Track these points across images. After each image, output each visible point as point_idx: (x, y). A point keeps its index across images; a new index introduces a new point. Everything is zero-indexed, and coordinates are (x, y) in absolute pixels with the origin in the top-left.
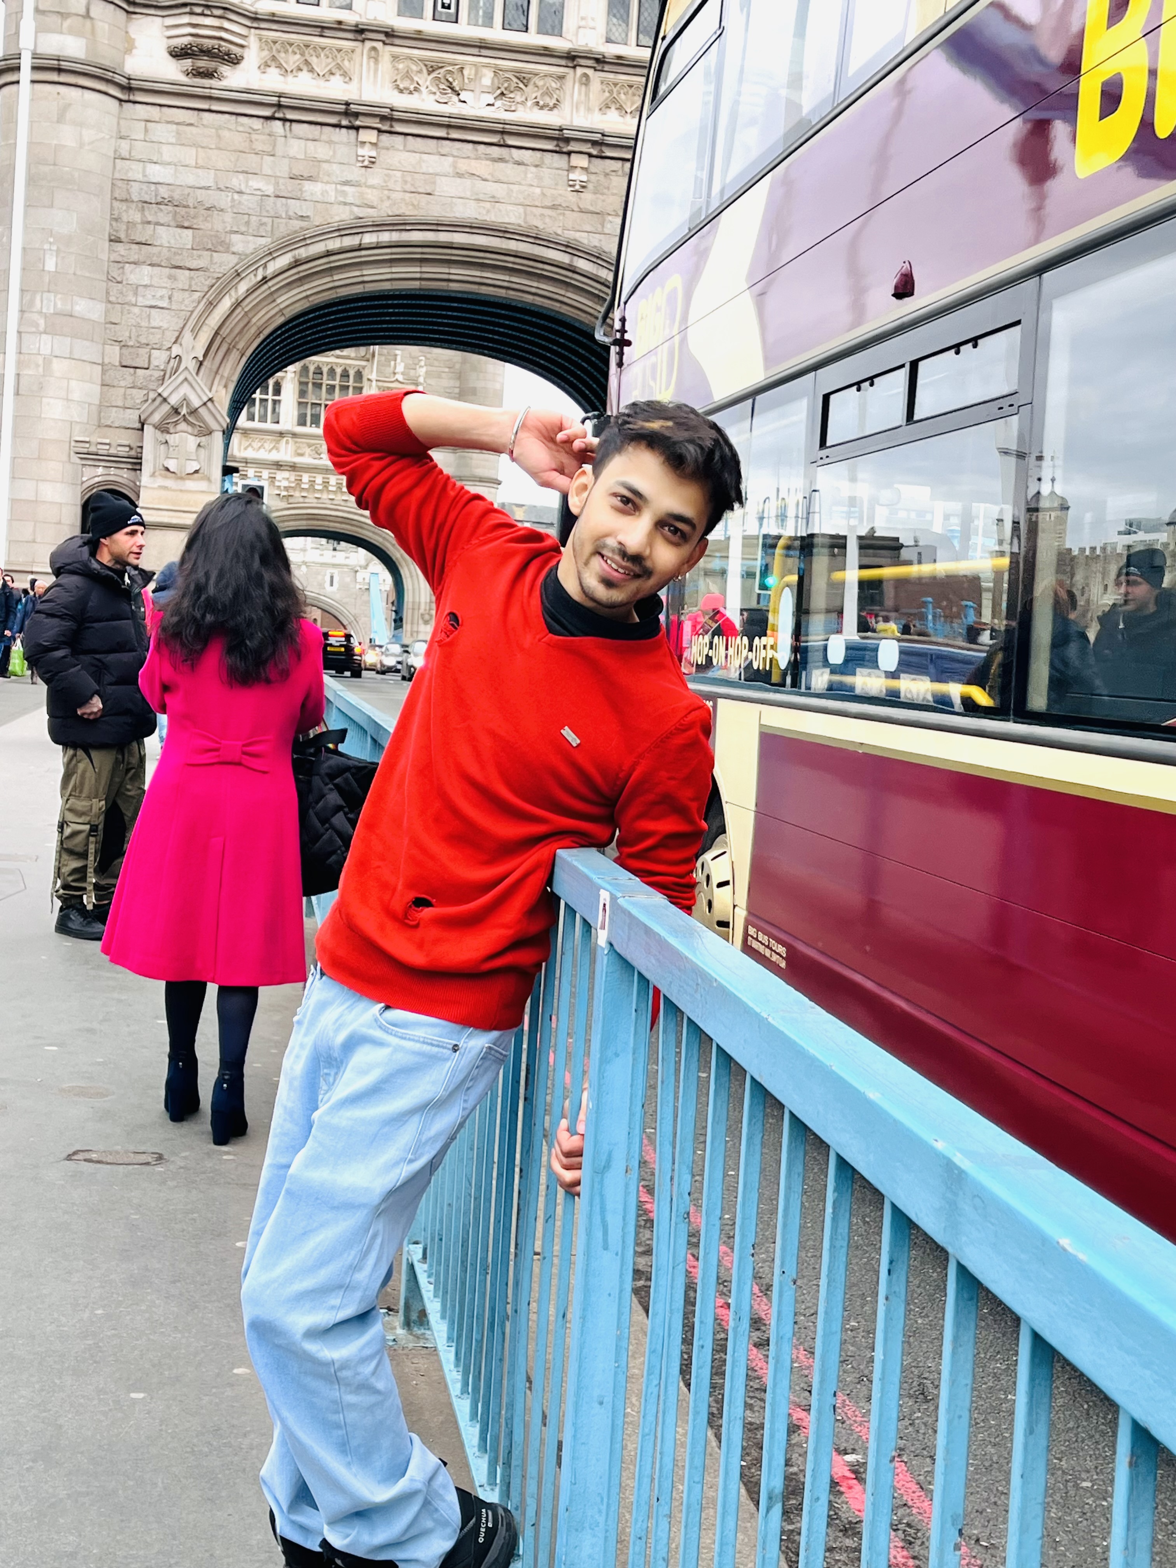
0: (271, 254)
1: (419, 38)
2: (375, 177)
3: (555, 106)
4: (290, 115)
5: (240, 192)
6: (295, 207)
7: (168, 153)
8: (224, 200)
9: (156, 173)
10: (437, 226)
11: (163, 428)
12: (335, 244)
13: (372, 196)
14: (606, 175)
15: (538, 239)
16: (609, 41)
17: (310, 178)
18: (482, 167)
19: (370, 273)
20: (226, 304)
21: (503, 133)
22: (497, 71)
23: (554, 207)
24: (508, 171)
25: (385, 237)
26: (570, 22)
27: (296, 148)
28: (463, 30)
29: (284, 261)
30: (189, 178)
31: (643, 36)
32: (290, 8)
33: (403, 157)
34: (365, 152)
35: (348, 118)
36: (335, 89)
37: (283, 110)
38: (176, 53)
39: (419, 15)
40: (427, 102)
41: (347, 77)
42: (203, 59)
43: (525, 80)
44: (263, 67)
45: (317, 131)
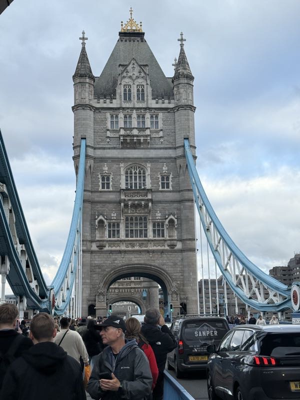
0: (111, 271)
1: (128, 240)
2: (124, 259)
3: (147, 247)
4: (113, 252)
5: (107, 263)
6: (114, 264)
7: (97, 259)
8: (104, 264)
9: (96, 262)
10: (133, 264)
11: (99, 296)
12: (119, 269)
13: (124, 262)
14: (155, 256)
16: (154, 237)
17: (115, 260)
18: (138, 256)
19: (124, 271)
20: (106, 278)
21: (140, 251)
22: (139, 243)
23: (148, 260)
24: (142, 256)
25: (126, 267)
26: (148, 236)
27: (113, 257)
28: (134, 239)
29: (113, 271)
30: (100, 262)
31: (159, 235)
32: (112, 239)
33: (128, 256)
34: (122, 256)
35: (120, 252)
36: (118, 248)
37: (111, 252)
38: (97, 247)
39: (128, 237)
40: (130, 249)
41: (119, 247)
42: (101, 247)
43: (143, 244)
44: (108, 247)
45: (116, 254)
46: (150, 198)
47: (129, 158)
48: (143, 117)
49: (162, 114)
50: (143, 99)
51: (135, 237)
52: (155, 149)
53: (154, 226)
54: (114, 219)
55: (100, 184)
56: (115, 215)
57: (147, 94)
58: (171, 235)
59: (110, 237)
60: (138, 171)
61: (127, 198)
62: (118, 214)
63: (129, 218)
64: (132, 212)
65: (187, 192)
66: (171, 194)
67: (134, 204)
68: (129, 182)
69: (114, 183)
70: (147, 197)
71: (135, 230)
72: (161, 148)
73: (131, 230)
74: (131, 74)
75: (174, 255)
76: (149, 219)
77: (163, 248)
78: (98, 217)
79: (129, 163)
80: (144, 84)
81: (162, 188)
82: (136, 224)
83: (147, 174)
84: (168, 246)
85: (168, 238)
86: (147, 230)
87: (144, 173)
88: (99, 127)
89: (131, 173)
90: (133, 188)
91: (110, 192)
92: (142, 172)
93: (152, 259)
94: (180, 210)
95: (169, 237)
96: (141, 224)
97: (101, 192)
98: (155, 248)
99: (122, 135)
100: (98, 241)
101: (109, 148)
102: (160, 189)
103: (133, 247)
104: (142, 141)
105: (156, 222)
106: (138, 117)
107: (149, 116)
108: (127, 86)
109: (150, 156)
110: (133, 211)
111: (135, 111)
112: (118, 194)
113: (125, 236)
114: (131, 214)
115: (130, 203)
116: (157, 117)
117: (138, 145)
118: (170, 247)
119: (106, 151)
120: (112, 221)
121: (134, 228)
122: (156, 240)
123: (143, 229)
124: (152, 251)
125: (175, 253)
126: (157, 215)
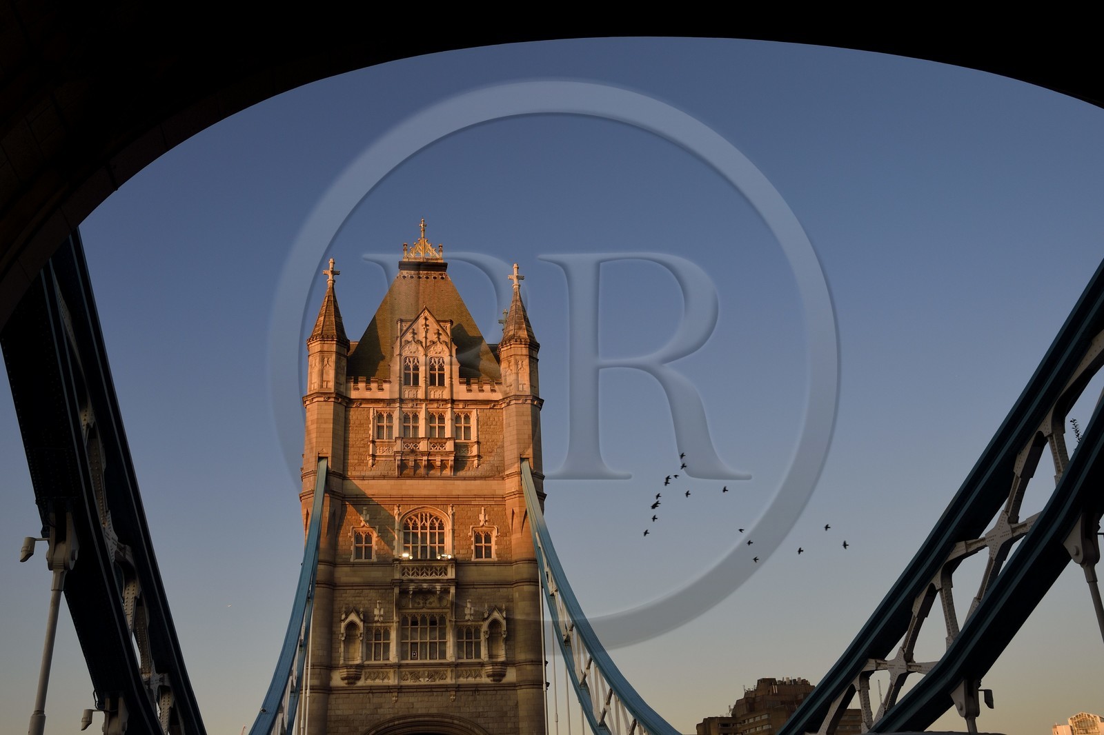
1: (407, 665)
2: (397, 705)
3: (445, 678)
4: (374, 691)
5: (361, 715)
6: (376, 716)
7: (341, 706)
8: (356, 717)
9: (339, 712)
10: (415, 716)
12: (386, 726)
13: (396, 710)
14: (461, 697)
15: (442, 716)
16: (459, 658)
17: (380, 708)
18: (426, 699)
21: (431, 688)
22: (429, 671)
23: (447, 707)
24: (433, 698)
25: (401, 721)
26: (447, 654)
27: (376, 700)
28: (419, 661)
30: (347, 712)
31: (469, 655)
32: (373, 662)
33: (406, 699)
34: (394, 699)
35: (389, 689)
36: (386, 682)
37: (371, 690)
38: (343, 679)
39: (407, 659)
40: (409, 682)
41: (389, 679)
42: (352, 679)
43: (436, 672)
44: (366, 679)
45: (380, 695)
46: (454, 577)
47: (413, 497)
48: (442, 419)
49: (477, 412)
50: (442, 383)
51: (421, 658)
52: (465, 479)
53: (459, 634)
54: (378, 621)
55: (353, 549)
56: (382, 613)
57: (450, 374)
58: (494, 652)
59: (368, 658)
60: (429, 523)
61: (404, 578)
62: (387, 609)
63: (410, 619)
64: (416, 605)
65: (526, 565)
66: (494, 569)
67: (420, 590)
68: (411, 545)
69: (381, 547)
70: (446, 575)
71: (421, 643)
72: (475, 478)
73: (412, 643)
74: (421, 338)
75: (500, 695)
76: (450, 621)
77: (478, 680)
78: (346, 618)
79: (412, 508)
80: (445, 355)
81: (477, 557)
82: (423, 631)
83: (446, 529)
84: (489, 676)
85: (487, 659)
86: (445, 643)
87: (441, 527)
88: (354, 435)
89: (415, 527)
90: (419, 557)
91: (373, 564)
92: (437, 525)
94: (513, 602)
95: (491, 656)
96: (432, 630)
97: (354, 565)
98: (461, 681)
99: (398, 452)
100: (345, 666)
101: (374, 478)
102: (473, 558)
103: (418, 678)
104: (438, 463)
105: (463, 626)
106: (432, 416)
107: (453, 416)
108: (411, 360)
109: (454, 493)
110: (419, 603)
111: (424, 406)
112: (389, 569)
113: (399, 655)
114: (414, 611)
116: (467, 418)
117: (430, 472)
118: (492, 679)
119: (366, 482)
120: (374, 625)
121: (419, 640)
122: (462, 664)
123: (437, 640)
124: (456, 688)
125: (502, 692)
126: (467, 611)
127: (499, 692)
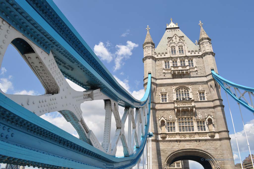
1: (182, 133)
2: (179, 146)
3: (195, 137)
6: (173, 149)
7: (161, 146)
8: (167, 149)
9: (161, 148)
10: (186, 149)
12: (177, 152)
13: (179, 147)
15: (195, 149)
16: (199, 131)
17: (174, 147)
18: (189, 143)
19: (180, 154)
20: (168, 159)
21: (190, 140)
22: (189, 135)
23: (197, 146)
24: (192, 144)
25: (181, 151)
26: (195, 130)
27: (172, 144)
29: (173, 154)
30: (163, 148)
31: (202, 130)
32: (170, 132)
33: (182, 143)
34: (178, 144)
35: (177, 141)
36: (175, 139)
37: (171, 141)
38: (161, 138)
39: (181, 131)
40: (183, 139)
41: (176, 137)
42: (164, 138)
43: (191, 135)
44: (169, 138)
45: (174, 142)
46: (194, 105)
47: (178, 83)
48: (184, 61)
49: (195, 59)
50: (183, 52)
51: (186, 131)
52: (193, 77)
53: (198, 123)
54: (171, 120)
55: (161, 99)
56: (172, 117)
57: (185, 50)
58: (210, 129)
59: (169, 131)
60: (184, 90)
61: (178, 106)
63: (181, 119)
64: (182, 115)
65: (218, 101)
66: (207, 103)
67: (183, 110)
68: (179, 97)
69: (170, 98)
70: (191, 104)
72: (197, 77)
73: (182, 127)
74: (175, 41)
75: (214, 142)
76: (194, 119)
77: (206, 138)
78: (161, 119)
79: (178, 86)
80: (183, 45)
82: (186, 123)
83: (189, 92)
84: (209, 136)
85: (208, 131)
86: (193, 126)
87: (188, 91)
88: (158, 68)
89: (180, 92)
91: (167, 103)
92: (186, 91)
93: (199, 145)
94: (215, 113)
96: (189, 122)
97: (161, 103)
98: (200, 138)
99: (172, 70)
100: (161, 134)
101: (165, 79)
102: (199, 100)
103: (185, 137)
104: (185, 73)
105: (199, 121)
106: (181, 61)
107: (187, 61)
108: (173, 47)
109: (191, 82)
111: (178, 59)
112: (173, 104)
113: (179, 130)
114: (182, 117)
115: (181, 109)
116: (192, 61)
117: (183, 76)
118: (211, 137)
119: (163, 80)
120: (170, 121)
121: (184, 126)
122: (200, 133)
123: (191, 125)
124: (199, 140)
125: (215, 141)
126: (199, 116)
127: (214, 141)
